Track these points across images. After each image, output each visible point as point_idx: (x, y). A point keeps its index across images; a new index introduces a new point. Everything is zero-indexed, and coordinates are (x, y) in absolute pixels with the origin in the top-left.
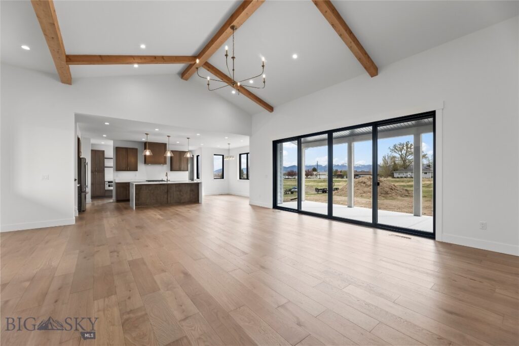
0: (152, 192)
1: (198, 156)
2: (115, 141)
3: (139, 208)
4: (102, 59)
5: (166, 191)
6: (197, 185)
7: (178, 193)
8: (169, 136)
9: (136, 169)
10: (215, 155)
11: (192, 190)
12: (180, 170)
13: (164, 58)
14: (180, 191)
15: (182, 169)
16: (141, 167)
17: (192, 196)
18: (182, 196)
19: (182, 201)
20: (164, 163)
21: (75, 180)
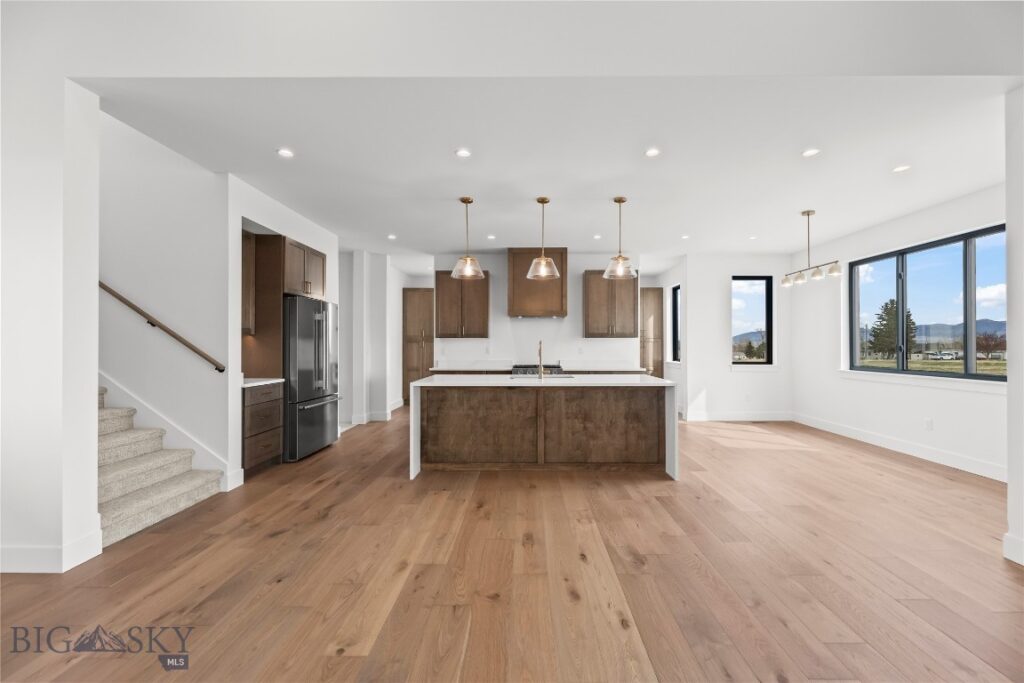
1: (675, 290)
2: (438, 255)
5: (530, 413)
6: (659, 393)
7: (578, 425)
8: (543, 201)
9: (483, 333)
10: (735, 278)
11: (634, 417)
14: (586, 417)
17: (632, 438)
18: (594, 437)
19: (594, 458)
20: (562, 313)
21: (221, 369)
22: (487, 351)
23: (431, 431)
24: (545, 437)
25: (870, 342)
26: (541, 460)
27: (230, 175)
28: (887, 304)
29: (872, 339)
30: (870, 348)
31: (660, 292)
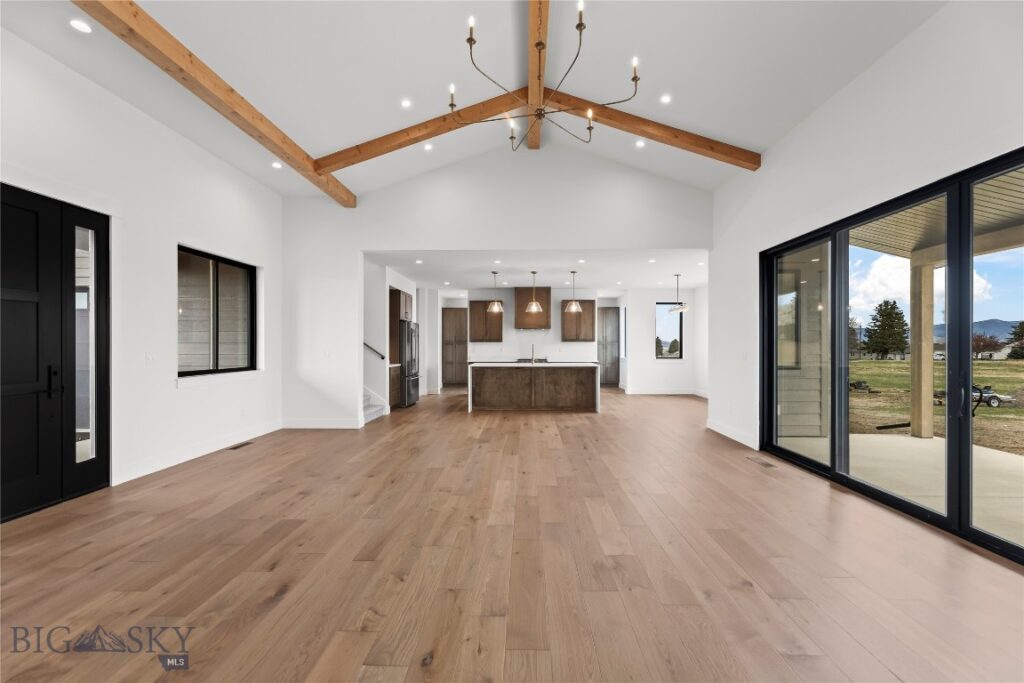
0: (503, 381)
1: (625, 309)
2: (471, 290)
3: (480, 410)
4: (360, 152)
5: (527, 381)
7: (552, 387)
8: (534, 273)
9: (499, 339)
10: (658, 304)
11: (580, 383)
12: (577, 339)
13: (461, 114)
14: (556, 383)
15: (582, 336)
16: (509, 333)
17: (580, 394)
18: (560, 393)
19: (560, 404)
20: (547, 326)
21: (383, 358)
22: (501, 350)
23: (478, 390)
24: (535, 393)
25: (864, 342)
26: (533, 404)
27: (387, 268)
28: (880, 306)
29: (866, 339)
30: (864, 349)
31: (618, 309)
